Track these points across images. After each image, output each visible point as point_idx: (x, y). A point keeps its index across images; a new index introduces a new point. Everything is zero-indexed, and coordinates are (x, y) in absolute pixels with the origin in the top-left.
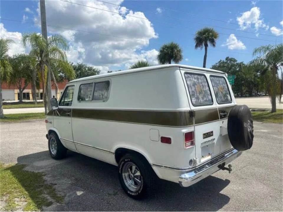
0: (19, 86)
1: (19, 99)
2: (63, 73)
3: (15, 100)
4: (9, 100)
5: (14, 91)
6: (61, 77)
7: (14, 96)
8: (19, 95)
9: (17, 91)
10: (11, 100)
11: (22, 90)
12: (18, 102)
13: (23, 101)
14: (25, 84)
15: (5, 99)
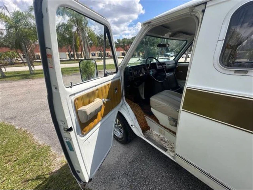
0: (68, 50)
1: (69, 58)
2: (91, 41)
3: (67, 58)
4: (64, 58)
5: (66, 53)
6: (91, 43)
7: (66, 56)
8: (69, 55)
9: (67, 53)
10: (65, 59)
11: (70, 52)
12: (69, 60)
13: (72, 59)
14: (71, 49)
15: (62, 58)
